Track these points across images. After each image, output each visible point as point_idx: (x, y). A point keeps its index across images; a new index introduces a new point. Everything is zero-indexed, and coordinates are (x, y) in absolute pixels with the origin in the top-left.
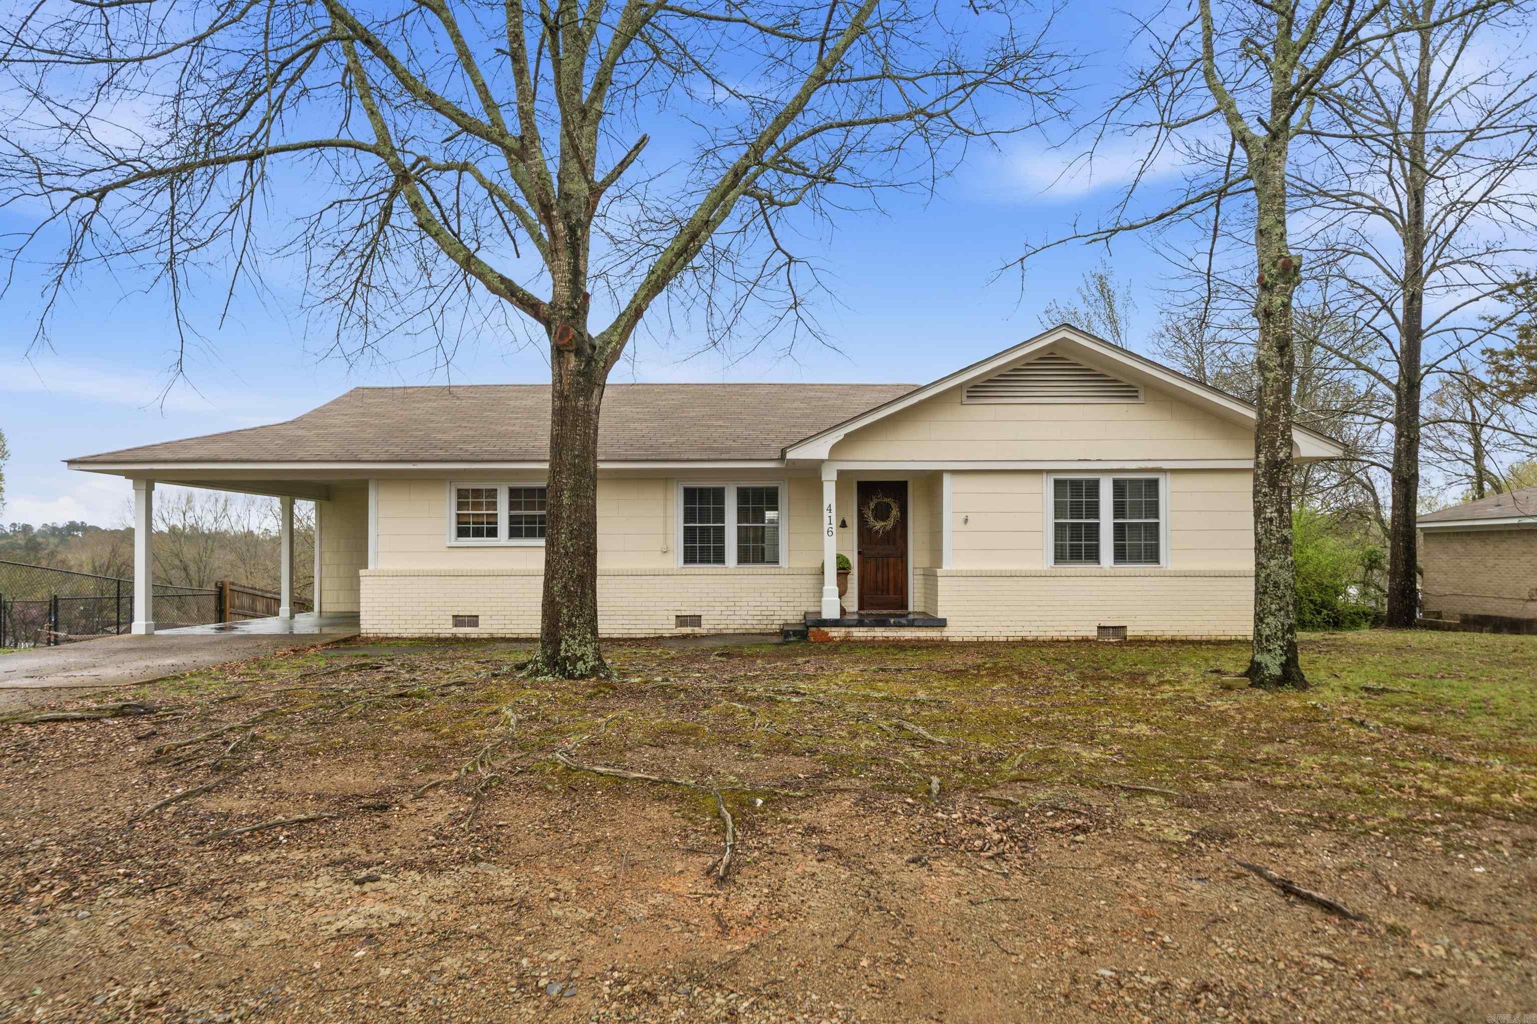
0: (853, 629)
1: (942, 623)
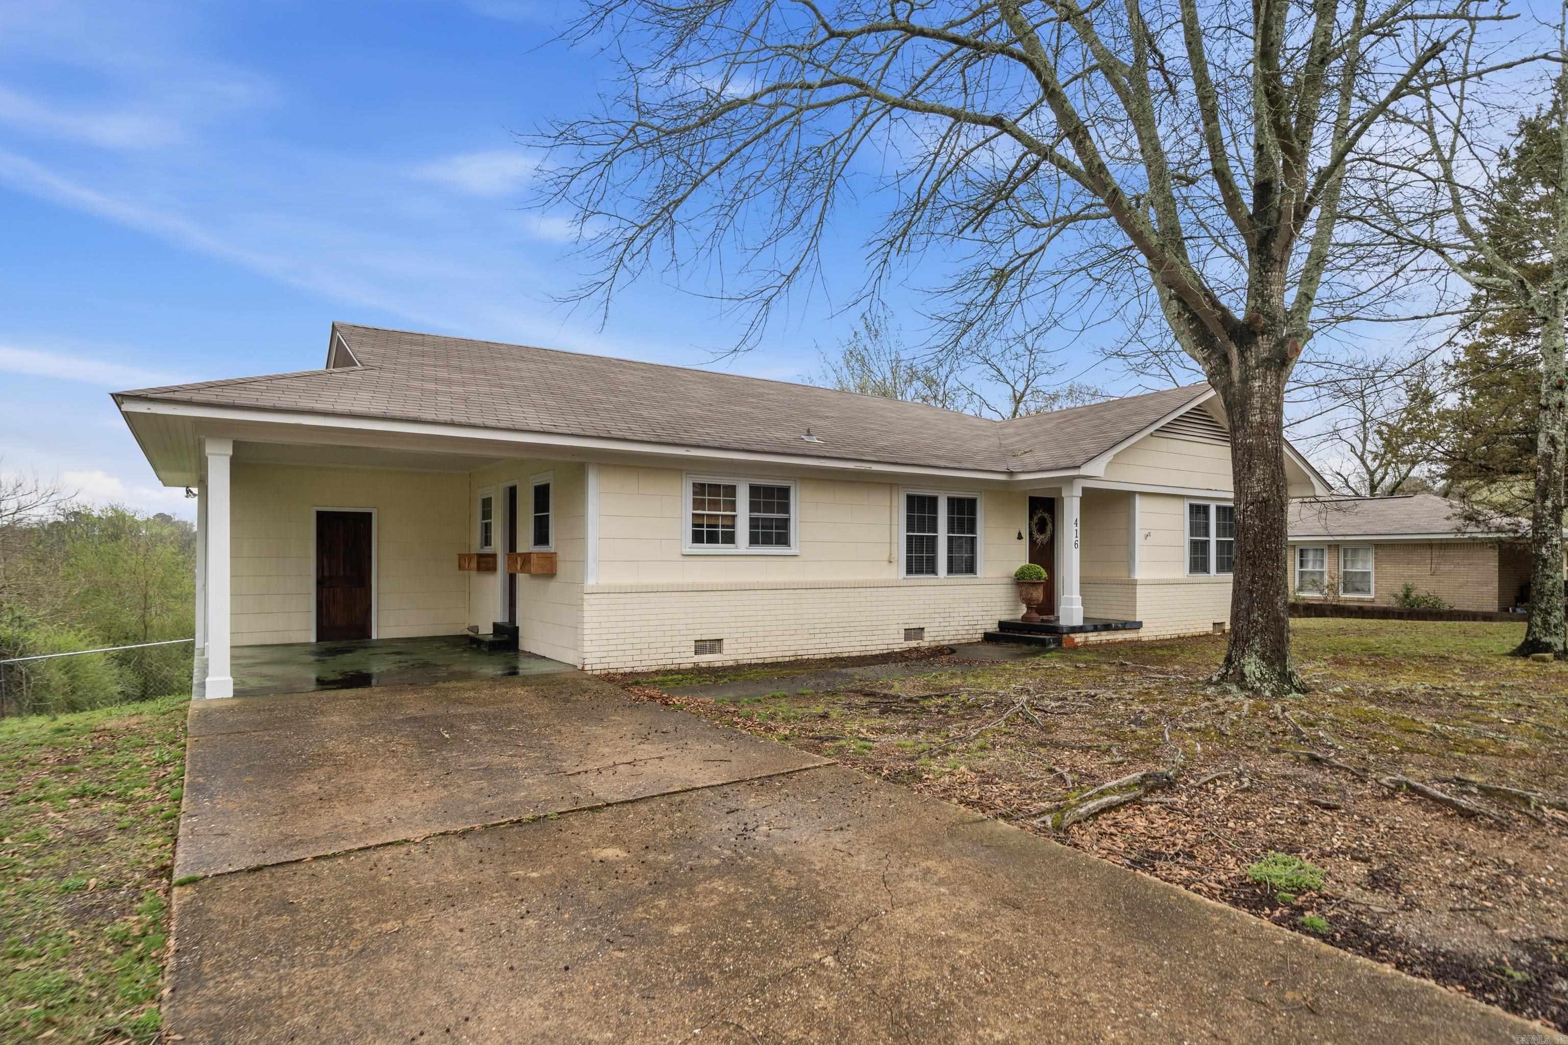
0: (1090, 634)
1: (1138, 626)
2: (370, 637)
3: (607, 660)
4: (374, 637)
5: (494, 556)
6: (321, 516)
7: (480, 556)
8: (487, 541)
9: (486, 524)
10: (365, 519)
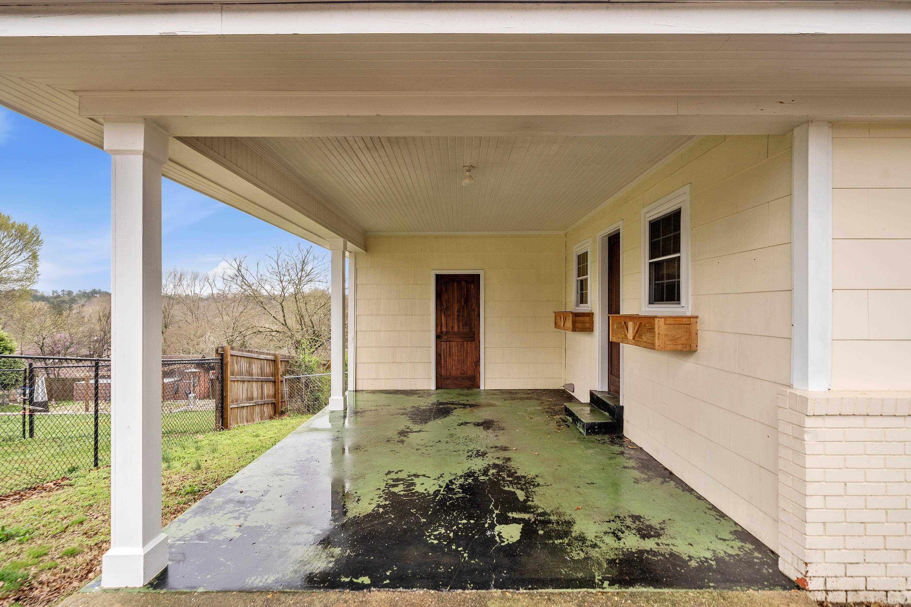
2: (479, 387)
3: (861, 570)
4: (482, 388)
5: (590, 315)
6: (439, 278)
7: (576, 315)
8: (583, 299)
9: (582, 281)
10: (474, 279)
